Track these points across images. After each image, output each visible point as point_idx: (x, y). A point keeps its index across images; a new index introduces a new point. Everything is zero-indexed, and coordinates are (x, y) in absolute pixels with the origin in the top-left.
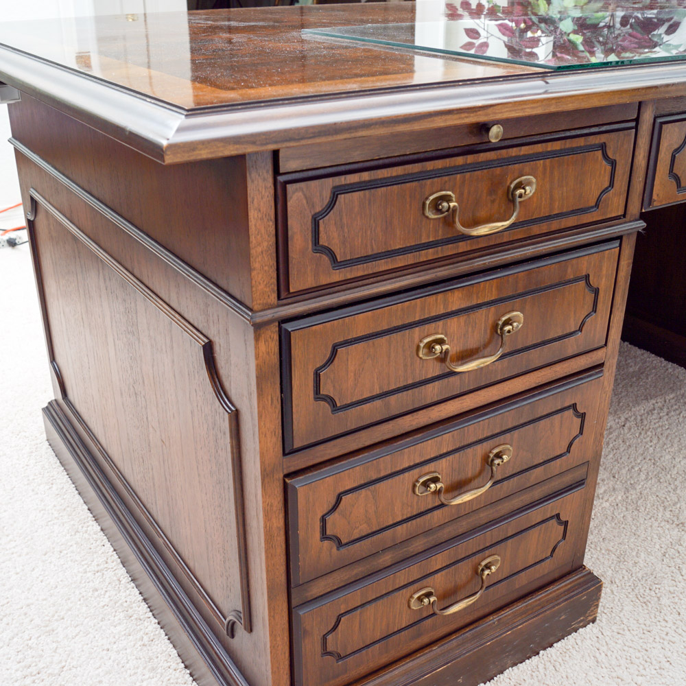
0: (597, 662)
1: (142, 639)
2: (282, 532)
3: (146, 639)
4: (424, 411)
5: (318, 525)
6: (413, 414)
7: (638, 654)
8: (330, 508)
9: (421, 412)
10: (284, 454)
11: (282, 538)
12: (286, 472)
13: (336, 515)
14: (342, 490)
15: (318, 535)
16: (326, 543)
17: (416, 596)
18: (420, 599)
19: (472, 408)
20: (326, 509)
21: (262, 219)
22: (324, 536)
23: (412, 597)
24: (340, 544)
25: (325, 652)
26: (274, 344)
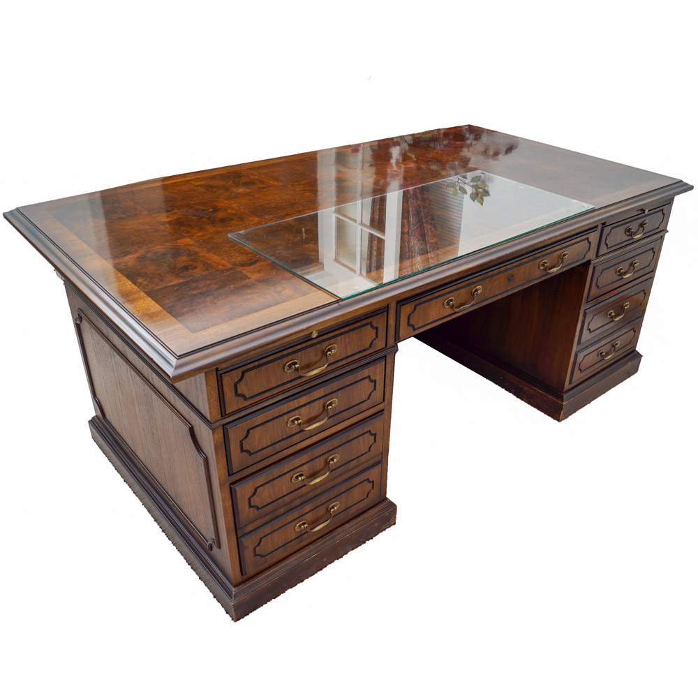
2: (231, 508)
5: (247, 503)
8: (252, 494)
10: (229, 475)
12: (230, 482)
13: (255, 497)
14: (257, 486)
15: (247, 506)
16: (252, 509)
17: (298, 525)
18: (300, 526)
20: (250, 496)
22: (250, 506)
23: (295, 526)
24: (258, 508)
25: (256, 555)
26: (221, 434)
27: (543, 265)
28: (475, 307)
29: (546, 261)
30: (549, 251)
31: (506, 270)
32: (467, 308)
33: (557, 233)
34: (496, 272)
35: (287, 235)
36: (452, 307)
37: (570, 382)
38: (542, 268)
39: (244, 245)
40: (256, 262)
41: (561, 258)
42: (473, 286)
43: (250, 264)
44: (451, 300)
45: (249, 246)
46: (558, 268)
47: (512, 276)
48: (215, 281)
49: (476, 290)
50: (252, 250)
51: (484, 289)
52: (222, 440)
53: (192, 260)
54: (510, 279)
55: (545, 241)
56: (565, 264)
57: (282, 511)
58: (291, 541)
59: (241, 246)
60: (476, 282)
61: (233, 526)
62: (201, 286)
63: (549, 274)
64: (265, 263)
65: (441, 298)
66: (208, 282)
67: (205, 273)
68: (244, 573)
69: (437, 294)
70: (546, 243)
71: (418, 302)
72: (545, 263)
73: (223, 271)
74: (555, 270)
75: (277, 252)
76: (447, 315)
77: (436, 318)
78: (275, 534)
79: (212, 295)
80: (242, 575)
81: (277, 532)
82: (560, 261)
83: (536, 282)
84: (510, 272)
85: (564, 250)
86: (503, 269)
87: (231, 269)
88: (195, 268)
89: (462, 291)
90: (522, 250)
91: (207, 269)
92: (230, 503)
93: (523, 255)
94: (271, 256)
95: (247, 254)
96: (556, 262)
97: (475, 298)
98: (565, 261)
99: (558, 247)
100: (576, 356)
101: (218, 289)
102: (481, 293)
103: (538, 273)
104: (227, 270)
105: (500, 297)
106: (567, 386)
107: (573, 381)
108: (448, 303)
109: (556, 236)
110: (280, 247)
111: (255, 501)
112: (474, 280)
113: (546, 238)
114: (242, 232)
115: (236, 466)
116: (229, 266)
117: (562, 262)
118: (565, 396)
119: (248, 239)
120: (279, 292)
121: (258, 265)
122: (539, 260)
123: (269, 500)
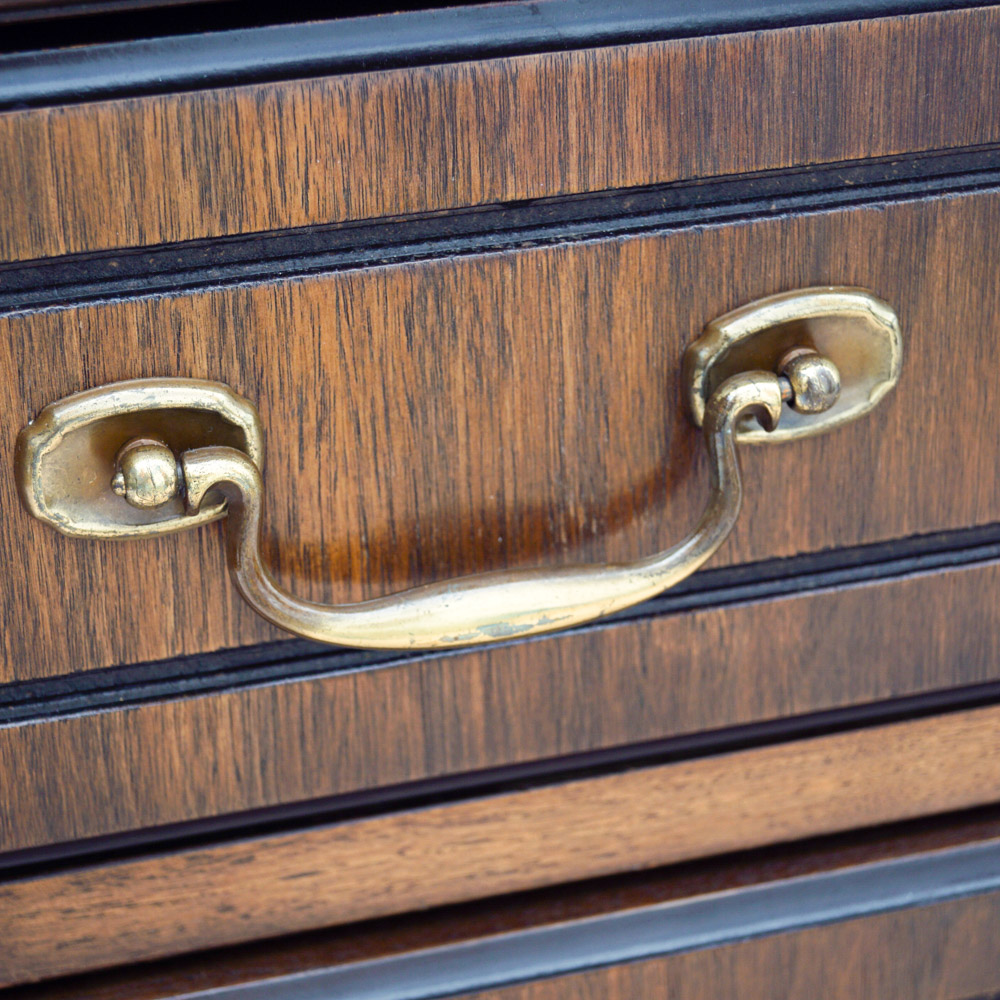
4: (177, 860)
6: (88, 874)
9: (151, 865)
19: (558, 875)
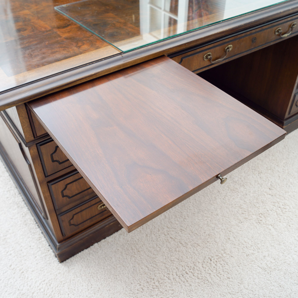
0: (165, 217)
1: (22, 214)
2: (50, 197)
3: (24, 214)
5: (60, 194)
7: (179, 214)
8: (64, 188)
10: (46, 177)
11: (50, 198)
12: (47, 181)
13: (66, 190)
14: (66, 183)
15: (61, 196)
16: (65, 198)
17: (99, 206)
18: (101, 207)
20: (62, 189)
21: (24, 119)
22: (63, 196)
23: (98, 206)
24: (69, 197)
25: (71, 225)
26: (36, 150)
27: (278, 31)
28: (227, 61)
29: (280, 28)
30: (283, 21)
31: (251, 34)
32: (221, 61)
33: (290, 8)
34: (243, 35)
35: (94, 7)
36: (210, 60)
37: (289, 113)
38: (277, 33)
39: (64, 15)
40: (68, 25)
41: (291, 27)
42: (226, 45)
43: (64, 27)
44: (209, 55)
45: (66, 15)
46: (288, 34)
47: (255, 39)
48: (36, 39)
49: (228, 48)
50: (68, 18)
51: (234, 47)
52: (37, 153)
53: (25, 25)
54: (253, 40)
55: (281, 13)
56: (294, 31)
57: (88, 197)
58: (96, 216)
59: (62, 15)
60: (228, 42)
61: (53, 208)
62: (25, 42)
63: (282, 38)
64: (75, 26)
65: (201, 53)
66: (32, 40)
67: (31, 34)
68: (64, 235)
69: (198, 50)
70: (282, 15)
71: (183, 55)
72: (280, 30)
73: (44, 32)
74: (286, 35)
75: (85, 18)
76: (206, 65)
77: (198, 68)
78: (84, 212)
79: (31, 48)
80: (63, 236)
81: (85, 211)
82: (290, 29)
83: (272, 44)
84: (254, 35)
85: (294, 21)
86: (248, 33)
87: (50, 30)
88: (26, 30)
89: (218, 48)
90: (263, 19)
91: (33, 31)
92: (49, 194)
93: (264, 23)
94: (80, 21)
95: (65, 20)
96: (287, 29)
97: (227, 54)
98: (294, 29)
99: (289, 19)
100: (295, 96)
101: (36, 44)
102: (232, 50)
103: (274, 37)
104: (47, 31)
105: (245, 54)
106: (287, 116)
107: (291, 112)
108: (207, 57)
109: (289, 10)
110: (88, 15)
111: (66, 192)
112: (227, 40)
113: (282, 10)
114: (64, 6)
115: (49, 170)
116: (49, 28)
117: (292, 30)
118: (285, 122)
119: (67, 10)
120: (79, 47)
121: (69, 27)
122: (275, 28)
123: (77, 192)
